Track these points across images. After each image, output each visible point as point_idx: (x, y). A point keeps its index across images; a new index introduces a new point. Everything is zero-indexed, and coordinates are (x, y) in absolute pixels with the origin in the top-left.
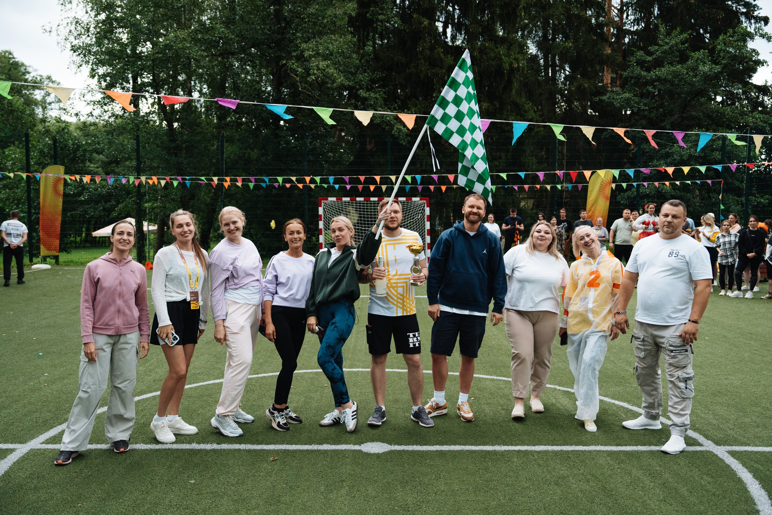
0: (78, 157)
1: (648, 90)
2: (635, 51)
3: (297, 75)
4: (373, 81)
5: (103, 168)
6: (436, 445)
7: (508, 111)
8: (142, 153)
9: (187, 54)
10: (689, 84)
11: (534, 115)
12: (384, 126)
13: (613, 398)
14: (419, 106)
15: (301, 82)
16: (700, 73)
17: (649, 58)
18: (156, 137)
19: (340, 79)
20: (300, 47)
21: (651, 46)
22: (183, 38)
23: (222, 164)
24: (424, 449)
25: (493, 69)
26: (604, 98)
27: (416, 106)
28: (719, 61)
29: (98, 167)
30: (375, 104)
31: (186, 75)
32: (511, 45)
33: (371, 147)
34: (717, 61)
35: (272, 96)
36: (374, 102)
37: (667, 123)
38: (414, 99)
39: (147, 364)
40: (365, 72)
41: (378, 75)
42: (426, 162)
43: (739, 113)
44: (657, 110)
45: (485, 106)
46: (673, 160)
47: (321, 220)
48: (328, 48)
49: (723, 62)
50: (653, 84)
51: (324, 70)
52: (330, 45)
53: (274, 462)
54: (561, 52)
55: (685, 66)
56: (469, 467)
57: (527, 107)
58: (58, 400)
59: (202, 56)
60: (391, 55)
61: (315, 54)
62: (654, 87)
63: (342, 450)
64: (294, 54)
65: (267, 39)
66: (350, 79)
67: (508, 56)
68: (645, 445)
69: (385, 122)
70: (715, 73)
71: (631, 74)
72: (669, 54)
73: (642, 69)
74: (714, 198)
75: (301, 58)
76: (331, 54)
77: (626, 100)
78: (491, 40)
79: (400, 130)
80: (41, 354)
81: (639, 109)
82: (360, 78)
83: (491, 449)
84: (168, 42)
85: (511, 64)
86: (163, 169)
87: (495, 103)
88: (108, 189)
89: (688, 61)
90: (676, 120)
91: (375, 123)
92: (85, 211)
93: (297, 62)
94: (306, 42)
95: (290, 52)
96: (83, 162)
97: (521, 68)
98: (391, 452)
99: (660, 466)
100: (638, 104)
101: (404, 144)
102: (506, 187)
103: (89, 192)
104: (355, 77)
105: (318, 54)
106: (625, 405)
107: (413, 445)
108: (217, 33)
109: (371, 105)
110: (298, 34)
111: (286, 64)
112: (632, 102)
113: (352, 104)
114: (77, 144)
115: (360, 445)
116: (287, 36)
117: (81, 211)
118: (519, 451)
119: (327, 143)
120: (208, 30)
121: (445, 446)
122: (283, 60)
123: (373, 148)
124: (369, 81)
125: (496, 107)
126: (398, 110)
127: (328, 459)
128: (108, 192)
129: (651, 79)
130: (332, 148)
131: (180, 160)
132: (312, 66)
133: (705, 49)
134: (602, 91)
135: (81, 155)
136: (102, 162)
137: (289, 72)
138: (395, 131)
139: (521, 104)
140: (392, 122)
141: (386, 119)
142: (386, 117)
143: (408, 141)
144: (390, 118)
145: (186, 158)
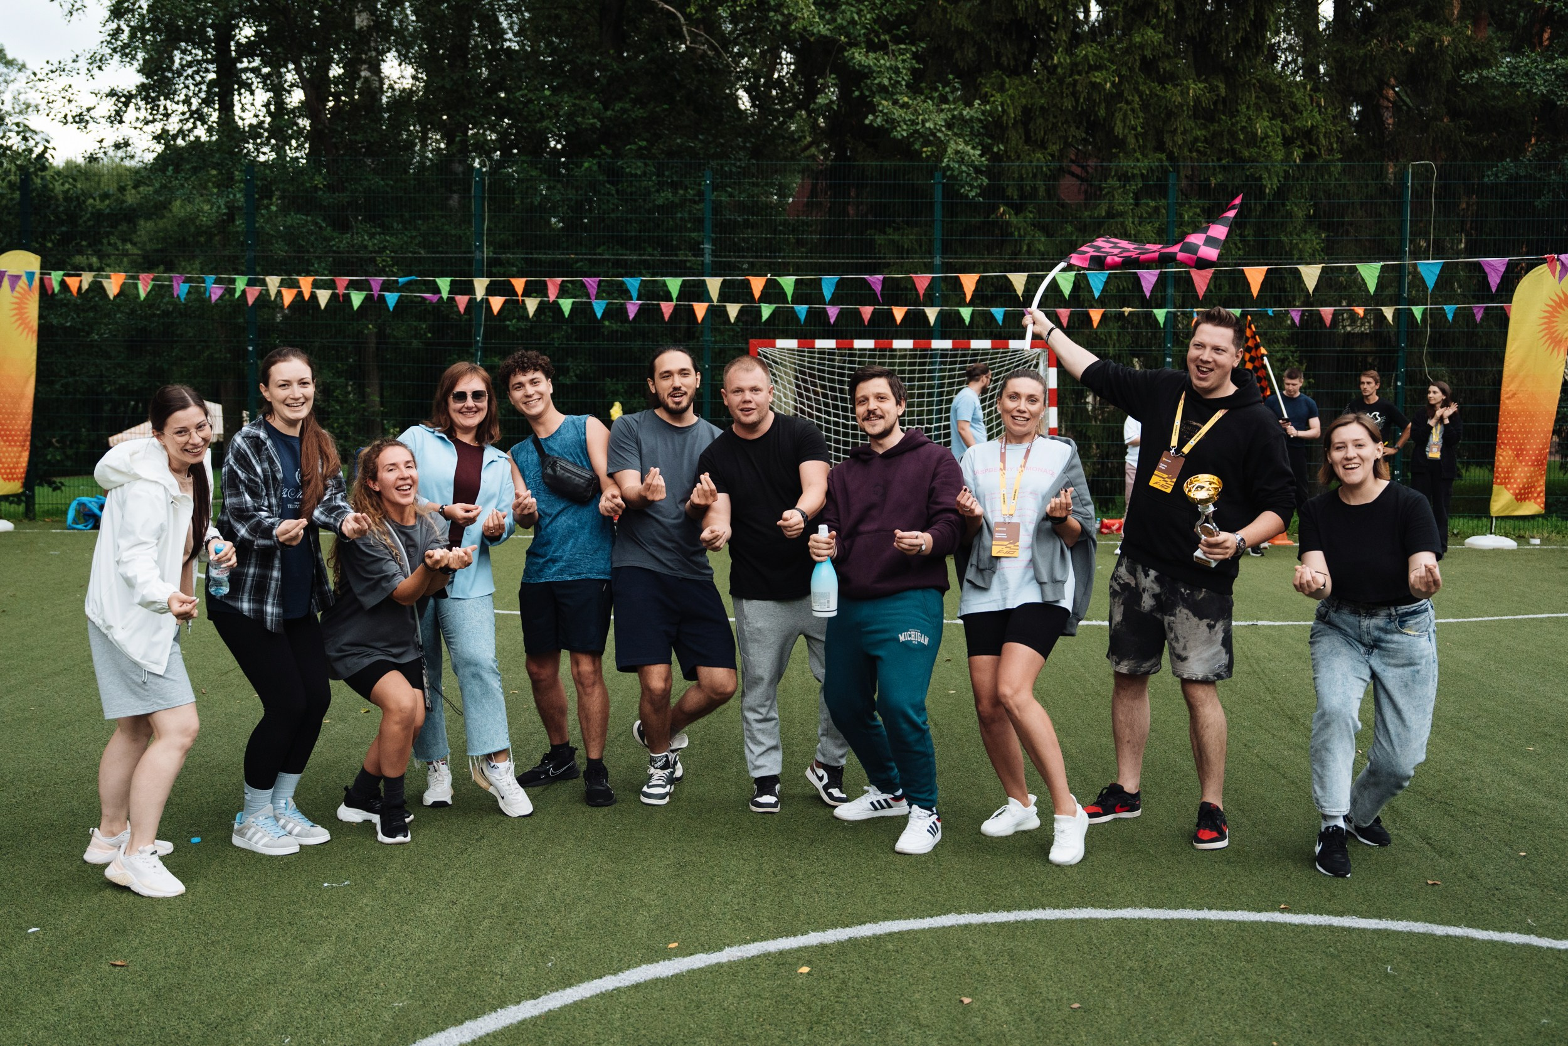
7: (1248, 108)
12: (917, 146)
14: (1012, 91)
23: (480, 248)
27: (1002, 89)
30: (893, 86)
36: (890, 79)
38: (996, 72)
42: (1029, 246)
45: (1193, 90)
57: (1298, 95)
69: (921, 135)
79: (960, 156)
87: (1216, 82)
91: (894, 137)
92: (102, 375)
101: (972, 194)
102: (1270, 311)
109: (883, 89)
124: (875, 21)
125: (1218, 95)
126: (955, 103)
134: (1483, 56)
138: (950, 159)
139: (1283, 87)
140: (939, 134)
141: (923, 125)
142: (924, 122)
143: (980, 186)
144: (936, 124)
145: (372, 236)
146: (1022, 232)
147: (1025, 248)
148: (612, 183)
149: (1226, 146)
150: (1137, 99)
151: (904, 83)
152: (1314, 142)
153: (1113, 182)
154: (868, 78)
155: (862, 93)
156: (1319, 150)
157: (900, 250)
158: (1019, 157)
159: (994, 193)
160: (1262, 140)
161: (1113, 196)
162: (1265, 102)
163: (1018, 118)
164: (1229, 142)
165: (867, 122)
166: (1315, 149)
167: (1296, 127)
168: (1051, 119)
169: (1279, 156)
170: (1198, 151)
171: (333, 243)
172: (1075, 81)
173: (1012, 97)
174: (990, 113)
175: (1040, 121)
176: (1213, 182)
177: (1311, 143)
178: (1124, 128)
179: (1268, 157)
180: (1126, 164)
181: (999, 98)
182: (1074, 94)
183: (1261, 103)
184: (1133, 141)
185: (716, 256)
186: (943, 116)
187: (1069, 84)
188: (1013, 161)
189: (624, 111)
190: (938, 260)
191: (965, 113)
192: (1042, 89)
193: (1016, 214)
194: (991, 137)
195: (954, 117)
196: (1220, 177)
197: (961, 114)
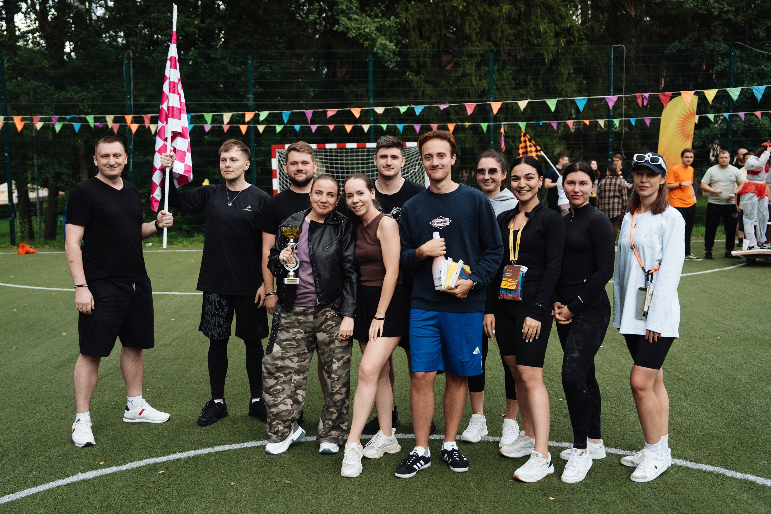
7: (537, 17)
12: (361, 41)
14: (412, 11)
23: (130, 99)
27: (407, 10)
30: (349, 10)
33: (344, 74)
36: (347, 6)
42: (423, 92)
45: (506, 9)
47: (276, 177)
69: (363, 35)
79: (384, 47)
87: (519, 5)
91: (349, 38)
101: (391, 66)
102: (541, 123)
109: (343, 12)
113: (315, 9)
123: (346, 75)
125: (521, 11)
126: (381, 18)
138: (378, 48)
139: (555, 6)
140: (373, 35)
141: (364, 31)
142: (365, 28)
143: (396, 62)
144: (370, 30)
145: (77, 93)
146: (419, 85)
147: (420, 93)
148: (207, 63)
149: (525, 38)
150: (477, 14)
151: (354, 8)
152: (572, 35)
153: (465, 58)
154: (336, 5)
155: (332, 13)
156: (574, 39)
157: (358, 96)
158: (416, 46)
159: (404, 65)
160: (544, 34)
161: (465, 66)
162: (546, 15)
163: (415, 25)
164: (526, 36)
165: (335, 29)
166: (572, 38)
167: (562, 27)
168: (433, 25)
169: (552, 42)
170: (510, 41)
171: (55, 97)
172: (444, 6)
173: (411, 15)
174: (400, 23)
175: (427, 26)
176: (519, 56)
177: (570, 35)
178: (470, 29)
179: (547, 43)
180: (471, 49)
181: (403, 15)
182: (444, 12)
183: (544, 15)
184: (475, 36)
185: (255, 101)
186: (375, 25)
187: (441, 7)
188: (413, 48)
189: (211, 24)
190: (371, 101)
191: (386, 23)
192: (427, 10)
193: (416, 75)
194: (401, 35)
195: (381, 25)
196: (522, 54)
197: (384, 24)
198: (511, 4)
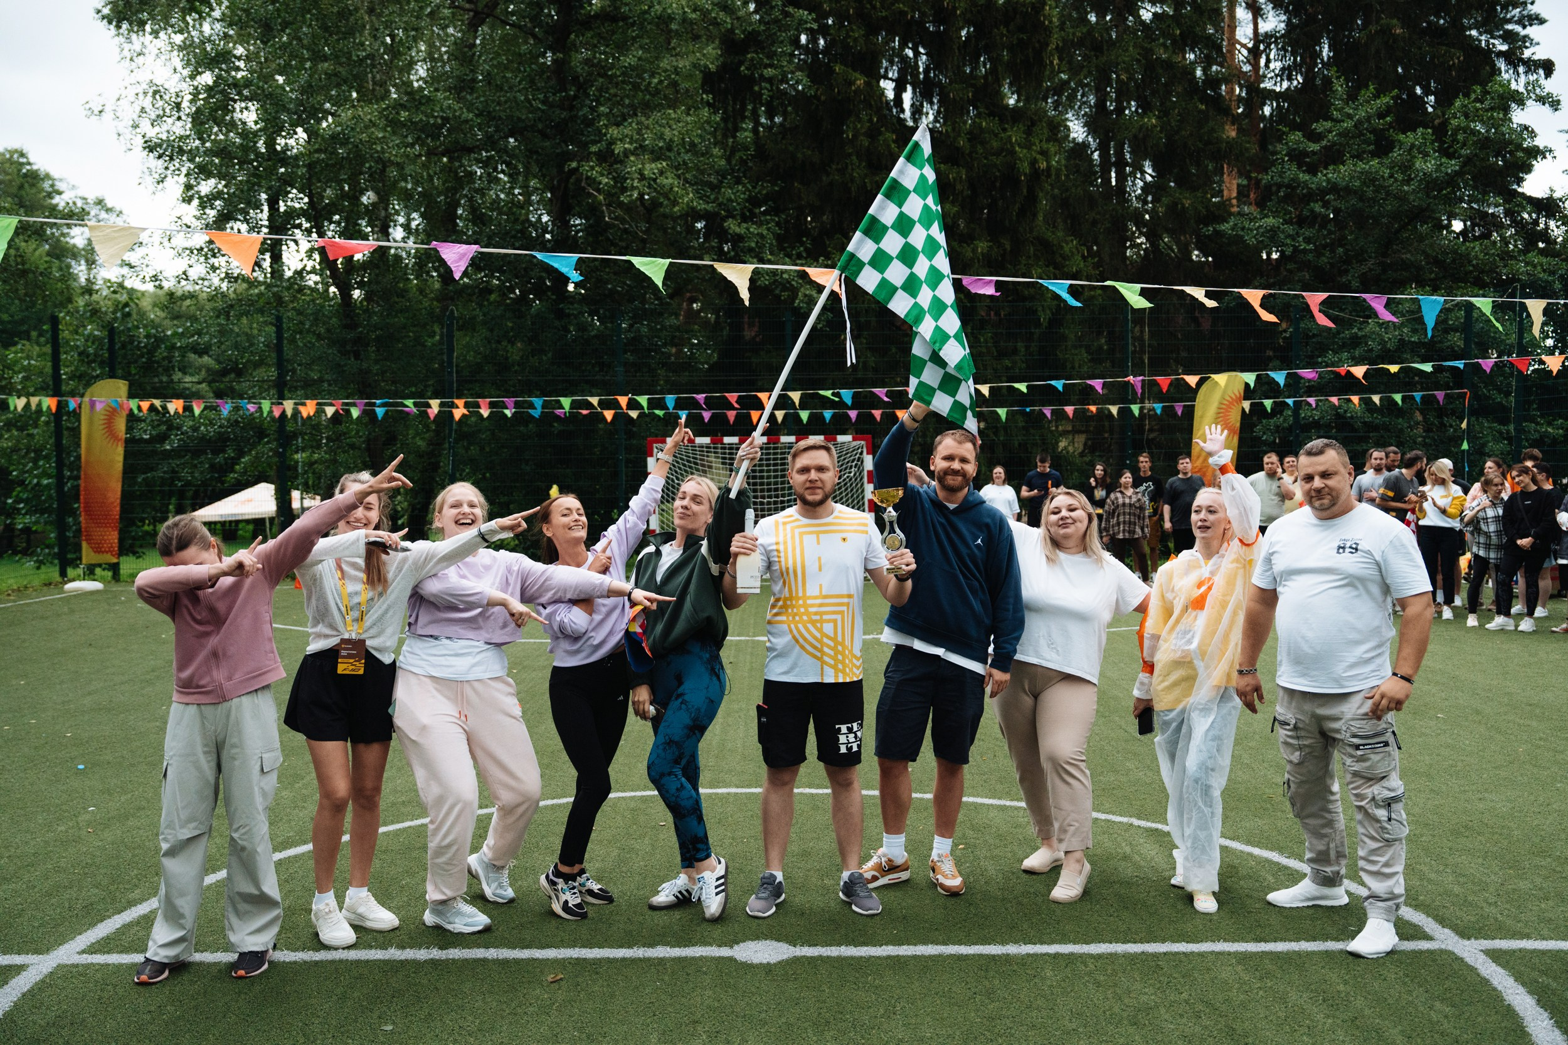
0: (158, 362)
1: (1312, 211)
2: (1284, 133)
3: (599, 191)
4: (754, 202)
5: (210, 383)
6: (887, 944)
8: (288, 351)
9: (377, 152)
10: (1396, 197)
11: (1082, 265)
12: (777, 292)
13: (1249, 843)
15: (609, 205)
16: (1417, 176)
17: (1314, 147)
18: (316, 319)
19: (688, 198)
20: (605, 135)
21: (1317, 121)
22: (371, 121)
23: (451, 373)
24: (863, 954)
25: (998, 174)
26: (1225, 227)
28: (1456, 151)
29: (199, 383)
30: (760, 248)
31: (377, 193)
32: (1033, 124)
33: (753, 334)
34: (1451, 150)
35: (551, 232)
36: (757, 242)
37: (1353, 276)
39: (297, 786)
40: (738, 181)
41: (765, 188)
43: (1498, 255)
44: (1333, 251)
46: (1366, 352)
48: (661, 137)
49: (1463, 152)
50: (1322, 200)
51: (655, 180)
52: (667, 131)
53: (556, 986)
54: (1135, 137)
55: (1387, 161)
56: (954, 989)
57: (1067, 248)
58: (114, 862)
59: (408, 156)
60: (791, 148)
61: (636, 148)
62: (1326, 205)
63: (693, 958)
64: (594, 149)
65: (540, 119)
66: (708, 197)
67: (1028, 146)
68: (1314, 940)
69: (780, 283)
70: (1447, 174)
71: (1277, 179)
72: (1353, 137)
73: (1299, 167)
74: (1451, 426)
75: (607, 157)
76: (669, 148)
77: (1268, 231)
78: (992, 114)
79: (808, 299)
80: (81, 767)
81: (1296, 249)
82: (727, 196)
83: (1000, 952)
84: (339, 129)
85: (1033, 163)
86: (330, 385)
87: (1002, 239)
88: (220, 427)
89: (1392, 151)
90: (1371, 270)
91: (760, 286)
92: (174, 471)
93: (600, 165)
94: (618, 125)
95: (585, 146)
96: (168, 371)
97: (1053, 172)
98: (796, 961)
99: (1346, 983)
100: (1294, 240)
102: (1028, 410)
103: (182, 434)
104: (719, 193)
105: (641, 149)
106: (1274, 856)
107: (839, 945)
108: (438, 109)
109: (751, 250)
110: (602, 109)
111: (576, 170)
112: (1282, 236)
113: (713, 247)
114: (155, 336)
115: (732, 947)
116: (581, 113)
117: (165, 472)
118: (1056, 956)
119: (663, 328)
120: (420, 103)
121: (905, 947)
122: (572, 161)
123: (756, 336)
124: (747, 200)
125: (1005, 250)
126: (806, 258)
127: (666, 978)
128: (219, 433)
129: (1318, 189)
130: (674, 337)
131: (365, 365)
132: (628, 173)
133: (1426, 127)
134: (1220, 213)
135: (164, 359)
136: (208, 370)
137: (583, 184)
139: (1055, 242)
141: (781, 276)
145: (376, 362)
151: (767, 245)
198: (990, 241)
